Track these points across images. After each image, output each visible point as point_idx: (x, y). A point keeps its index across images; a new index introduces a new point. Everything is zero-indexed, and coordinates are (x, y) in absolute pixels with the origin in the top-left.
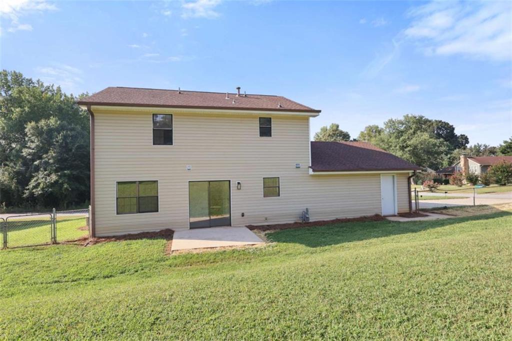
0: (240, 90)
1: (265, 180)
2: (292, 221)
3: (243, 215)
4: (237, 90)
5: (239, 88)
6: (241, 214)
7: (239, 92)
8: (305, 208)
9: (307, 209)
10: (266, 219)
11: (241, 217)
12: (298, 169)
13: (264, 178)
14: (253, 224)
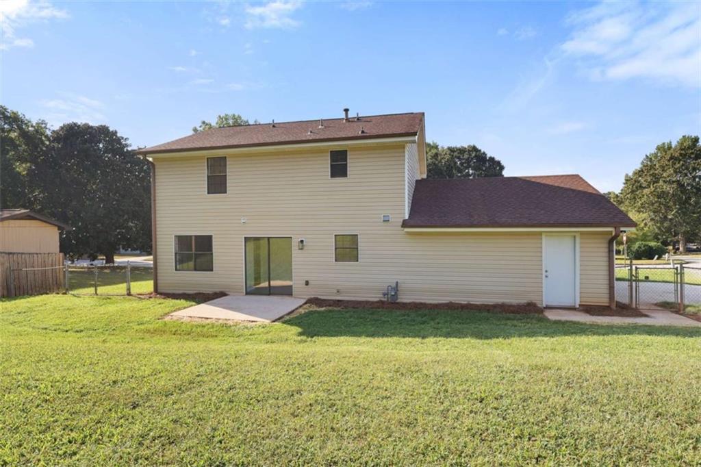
0: (349, 112)
1: (337, 237)
2: (376, 297)
3: (307, 283)
4: (344, 112)
5: (346, 110)
6: (304, 282)
7: (347, 114)
8: (395, 281)
9: (397, 283)
10: (338, 292)
11: (304, 286)
12: (386, 224)
13: (336, 235)
14: (319, 297)
